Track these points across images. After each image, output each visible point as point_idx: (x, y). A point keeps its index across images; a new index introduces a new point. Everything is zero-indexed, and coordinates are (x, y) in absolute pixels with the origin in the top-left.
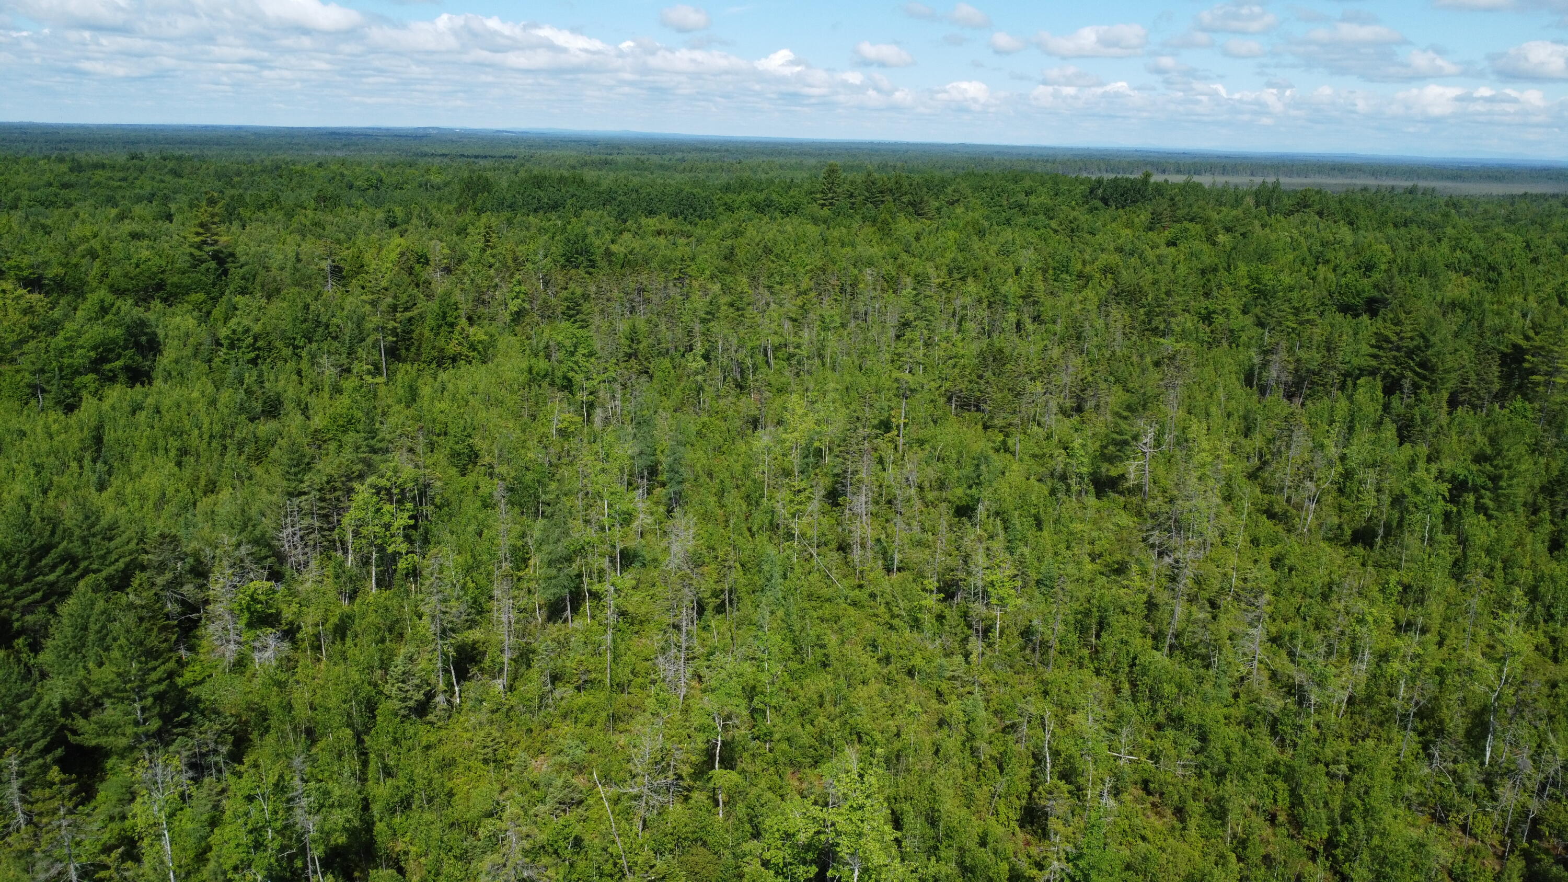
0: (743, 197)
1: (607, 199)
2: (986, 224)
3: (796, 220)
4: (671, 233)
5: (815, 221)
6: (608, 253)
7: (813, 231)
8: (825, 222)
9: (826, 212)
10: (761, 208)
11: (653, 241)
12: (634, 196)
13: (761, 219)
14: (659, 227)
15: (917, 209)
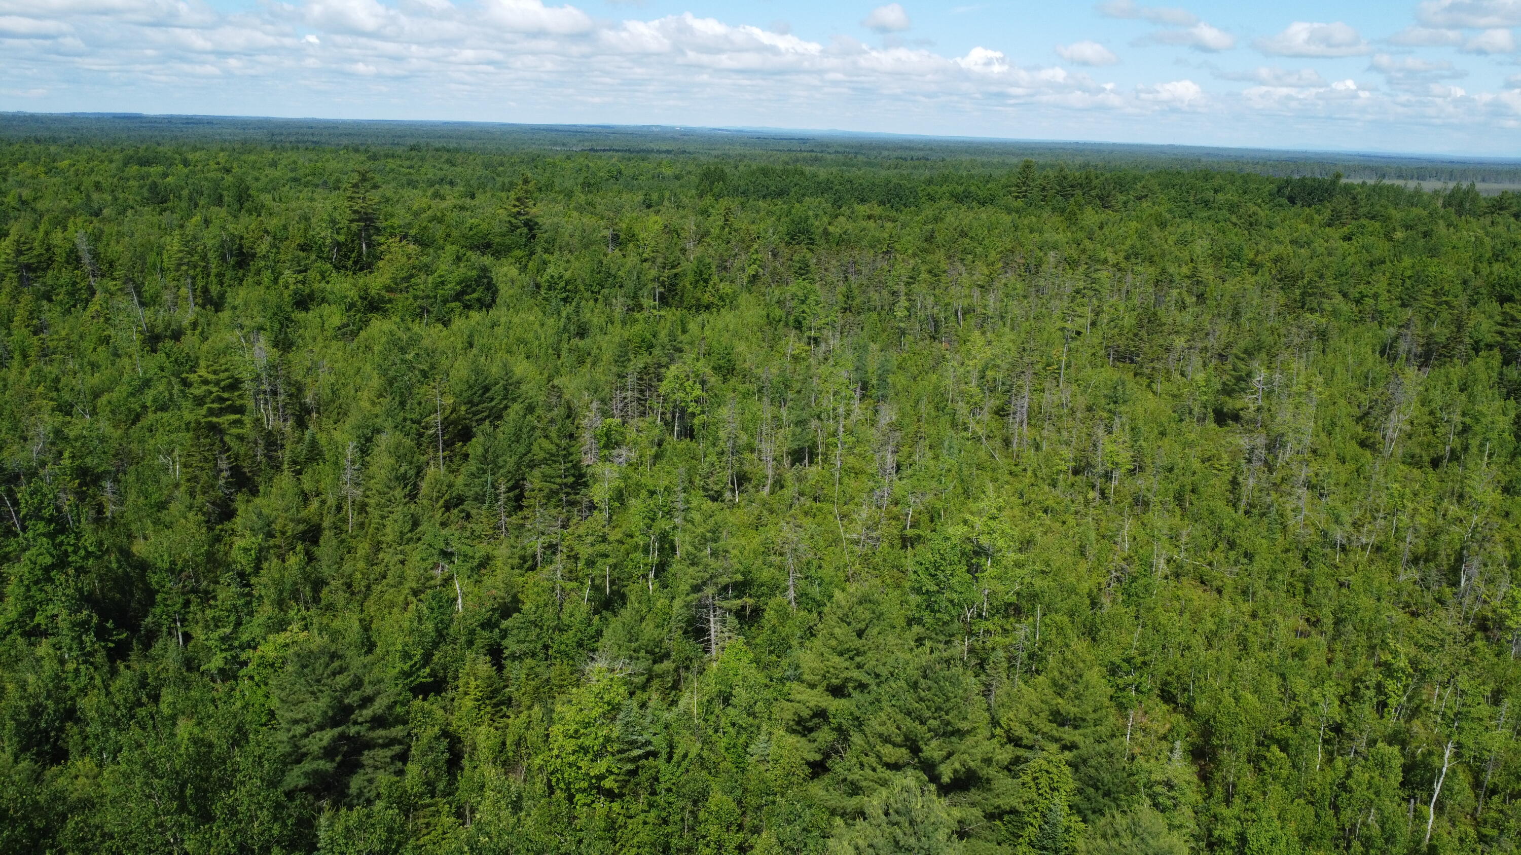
0: (945, 187)
1: (824, 188)
2: (1168, 216)
3: (990, 209)
4: (880, 218)
5: (1009, 211)
6: (826, 233)
7: (1006, 219)
8: (1017, 212)
9: (1019, 203)
10: (959, 198)
11: (865, 223)
12: (848, 186)
13: (959, 208)
14: (869, 212)
15: (1104, 202)
